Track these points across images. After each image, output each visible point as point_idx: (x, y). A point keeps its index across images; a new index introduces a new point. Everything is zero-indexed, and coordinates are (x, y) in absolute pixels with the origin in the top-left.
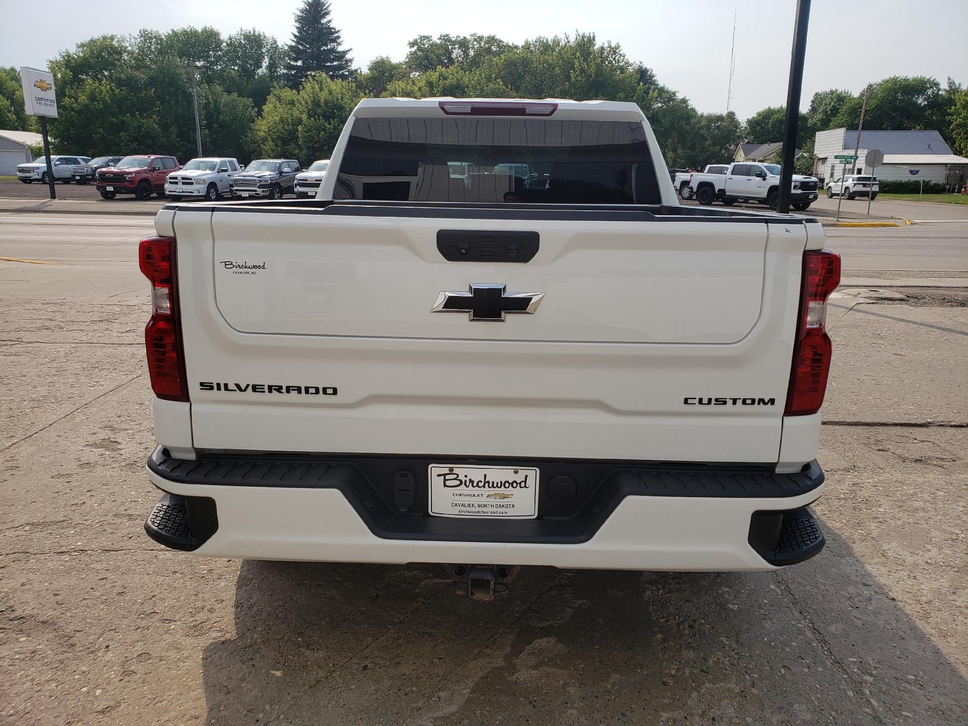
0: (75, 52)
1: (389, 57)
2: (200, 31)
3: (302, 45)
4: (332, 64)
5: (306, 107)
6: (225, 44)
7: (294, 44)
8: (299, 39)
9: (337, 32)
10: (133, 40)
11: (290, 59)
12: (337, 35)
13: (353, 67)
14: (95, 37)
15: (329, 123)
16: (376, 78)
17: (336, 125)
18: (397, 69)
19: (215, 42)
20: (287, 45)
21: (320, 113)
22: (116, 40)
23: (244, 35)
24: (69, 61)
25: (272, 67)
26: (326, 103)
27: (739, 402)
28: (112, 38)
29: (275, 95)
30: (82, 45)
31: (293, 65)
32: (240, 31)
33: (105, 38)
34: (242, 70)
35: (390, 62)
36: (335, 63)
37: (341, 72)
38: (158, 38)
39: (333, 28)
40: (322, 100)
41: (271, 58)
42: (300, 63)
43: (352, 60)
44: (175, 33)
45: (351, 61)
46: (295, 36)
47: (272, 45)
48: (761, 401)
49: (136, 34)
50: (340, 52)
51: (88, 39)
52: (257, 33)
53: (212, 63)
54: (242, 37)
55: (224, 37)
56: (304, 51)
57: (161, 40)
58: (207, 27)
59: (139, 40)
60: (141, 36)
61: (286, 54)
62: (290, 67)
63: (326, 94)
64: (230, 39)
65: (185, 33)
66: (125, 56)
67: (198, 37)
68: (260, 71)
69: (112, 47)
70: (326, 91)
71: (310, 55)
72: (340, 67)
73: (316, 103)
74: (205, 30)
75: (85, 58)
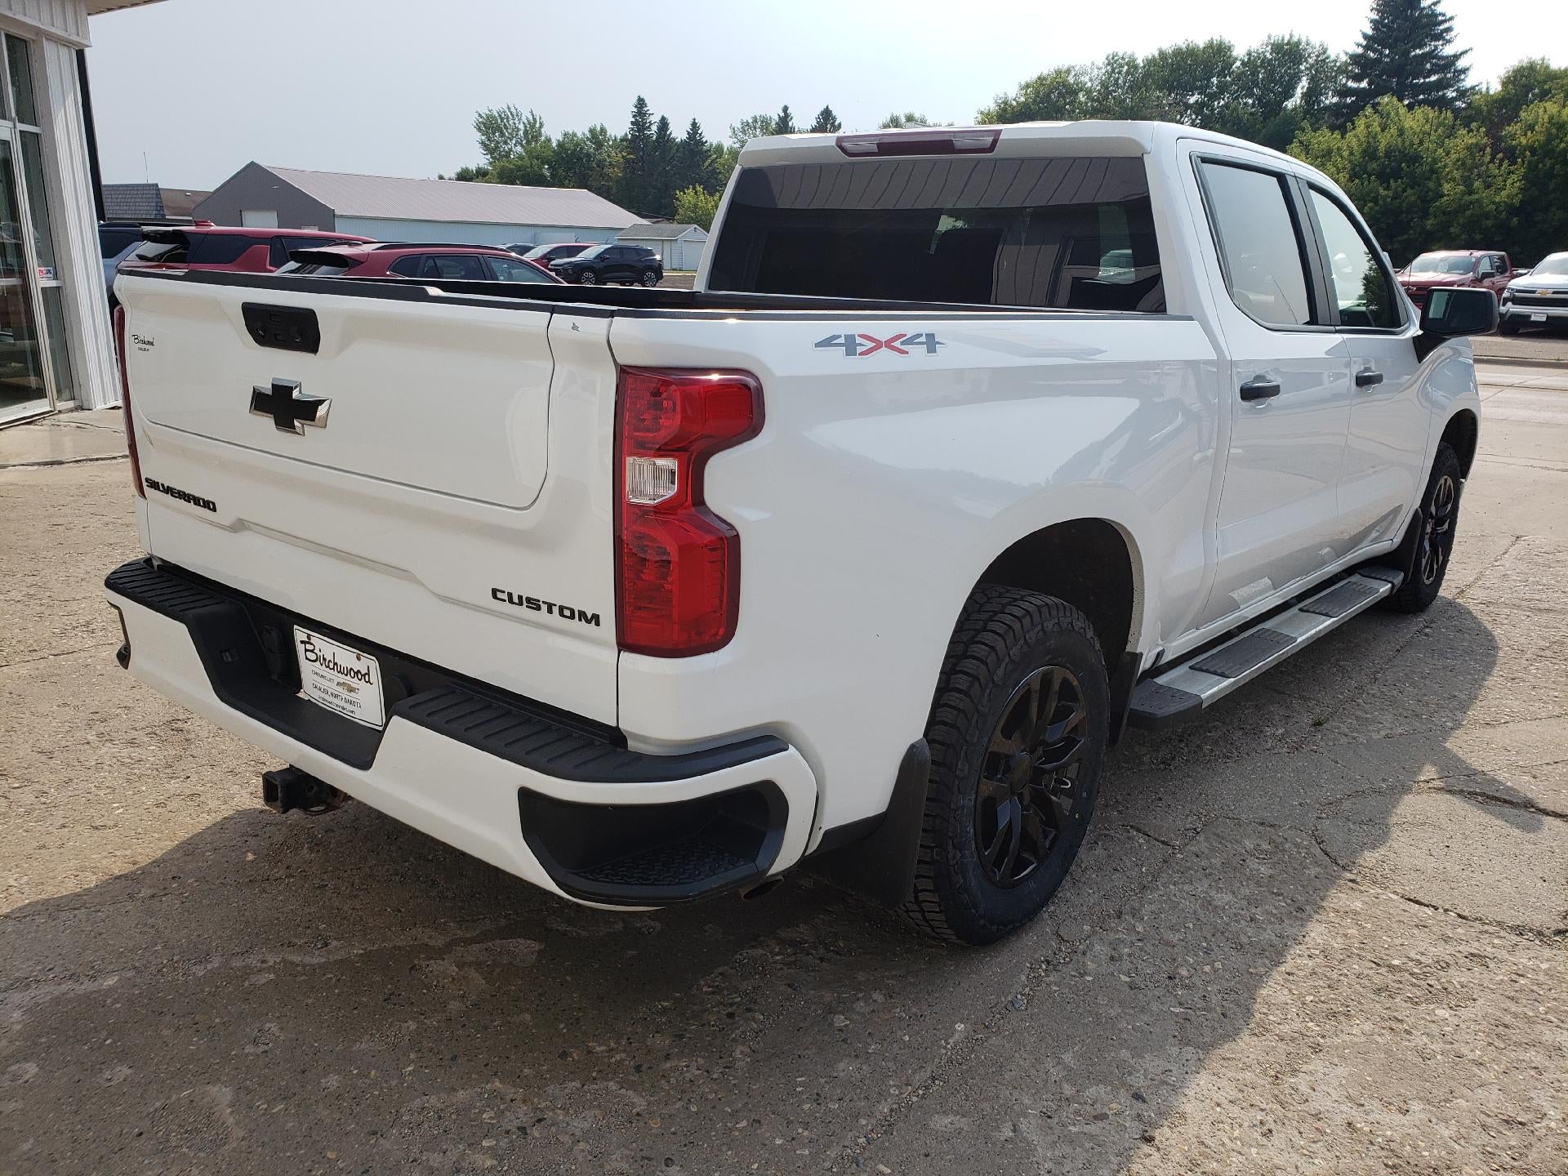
0: (1014, 96)
1: (1546, 57)
2: (1202, 46)
3: (1374, 51)
4: (1427, 80)
5: (1350, 162)
6: (1238, 63)
7: (1360, 51)
8: (1371, 41)
9: (1445, 21)
10: (1096, 71)
11: (1348, 78)
12: (1446, 25)
13: (1468, 82)
14: (1045, 72)
15: (1388, 188)
16: (1510, 100)
17: (1400, 189)
18: (1559, 78)
19: (1224, 61)
20: (1347, 54)
21: (1374, 169)
22: (1073, 73)
23: (1273, 45)
24: (1004, 110)
25: (1312, 95)
26: (1388, 153)
27: (556, 610)
28: (1068, 71)
29: (1300, 142)
30: (1027, 86)
31: (1350, 89)
32: (1267, 38)
33: (1058, 72)
34: (1259, 103)
35: (1547, 67)
36: (1433, 78)
37: (1441, 93)
38: (1132, 65)
39: (1440, 14)
40: (1382, 147)
41: (1312, 79)
42: (1364, 84)
43: (1468, 69)
44: (1162, 53)
45: (1464, 71)
46: (1365, 36)
47: (1318, 56)
48: (582, 615)
49: (1101, 61)
50: (1447, 57)
51: (1035, 76)
52: (1295, 39)
53: (1213, 97)
54: (1269, 48)
55: (1239, 52)
56: (1377, 61)
57: (1136, 67)
58: (1215, 38)
59: (1104, 71)
60: (1108, 64)
61: (1343, 70)
62: (1344, 92)
63: (1392, 136)
64: (1249, 54)
65: (1178, 53)
66: (1082, 97)
67: (1197, 56)
68: (1290, 104)
69: (1065, 84)
70: (1393, 131)
71: (1387, 67)
72: (1442, 85)
73: (1370, 152)
74: (1210, 45)
75: (1025, 104)
